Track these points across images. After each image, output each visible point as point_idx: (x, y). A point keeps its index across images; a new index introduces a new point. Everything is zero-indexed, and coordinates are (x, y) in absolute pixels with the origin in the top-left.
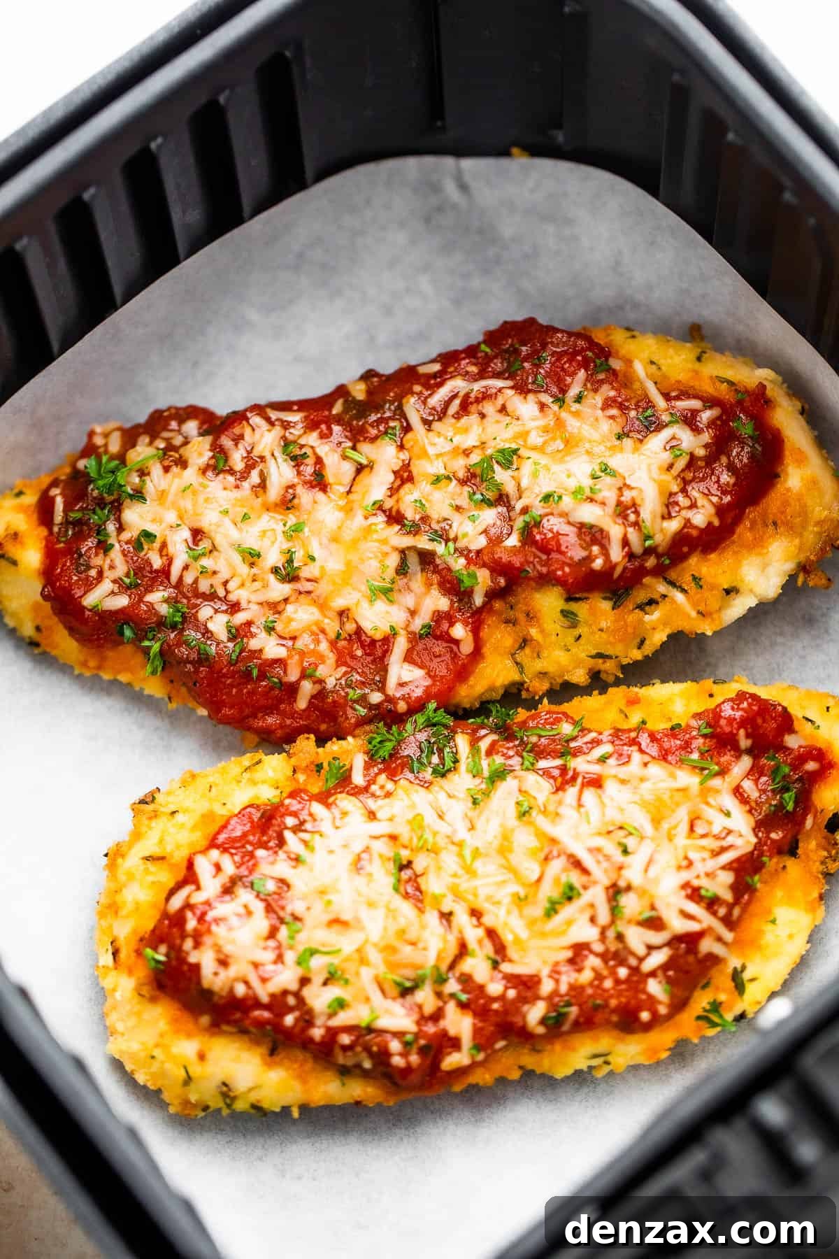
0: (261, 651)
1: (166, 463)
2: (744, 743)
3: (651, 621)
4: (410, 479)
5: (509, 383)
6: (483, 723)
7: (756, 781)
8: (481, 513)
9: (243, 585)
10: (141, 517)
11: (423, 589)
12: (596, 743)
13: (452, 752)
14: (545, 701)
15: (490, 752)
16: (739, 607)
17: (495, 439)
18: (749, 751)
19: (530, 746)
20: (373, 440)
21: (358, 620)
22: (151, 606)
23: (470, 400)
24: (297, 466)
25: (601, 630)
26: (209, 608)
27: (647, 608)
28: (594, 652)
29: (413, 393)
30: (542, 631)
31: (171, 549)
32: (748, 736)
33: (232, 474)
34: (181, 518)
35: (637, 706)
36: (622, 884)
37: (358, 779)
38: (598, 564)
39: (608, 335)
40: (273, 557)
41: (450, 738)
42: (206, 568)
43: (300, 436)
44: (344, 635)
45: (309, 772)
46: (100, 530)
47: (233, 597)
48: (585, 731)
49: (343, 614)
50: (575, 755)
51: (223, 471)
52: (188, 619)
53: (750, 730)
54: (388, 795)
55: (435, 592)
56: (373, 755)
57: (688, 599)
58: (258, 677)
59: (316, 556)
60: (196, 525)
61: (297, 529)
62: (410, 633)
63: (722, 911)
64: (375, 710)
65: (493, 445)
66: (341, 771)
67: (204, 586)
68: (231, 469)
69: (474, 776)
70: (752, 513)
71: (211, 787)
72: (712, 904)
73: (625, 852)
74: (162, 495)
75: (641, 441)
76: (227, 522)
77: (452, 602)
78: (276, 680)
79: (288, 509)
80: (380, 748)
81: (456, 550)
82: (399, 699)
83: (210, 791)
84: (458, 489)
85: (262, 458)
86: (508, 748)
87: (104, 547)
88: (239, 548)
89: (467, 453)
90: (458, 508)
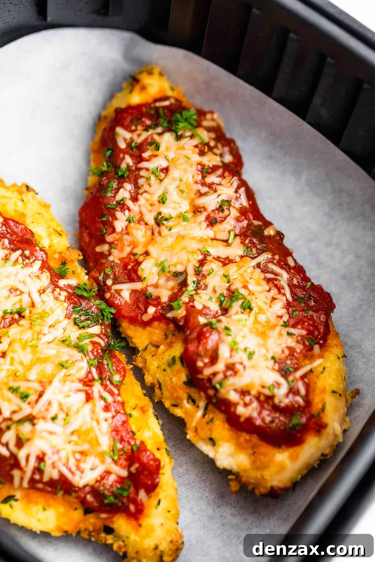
0: (116, 219)
1: (200, 146)
2: (133, 469)
3: (184, 404)
4: (225, 264)
5: (290, 299)
6: (109, 337)
7: (117, 482)
8: (214, 302)
9: (147, 200)
10: (168, 141)
11: (169, 287)
12: (112, 393)
13: (89, 325)
14: (132, 366)
15: (93, 343)
16: (206, 449)
17: (256, 298)
18: (130, 473)
19: (101, 361)
20: (243, 243)
21: (145, 261)
22: (123, 159)
23: (275, 281)
24: (217, 209)
25: (171, 379)
26: (131, 188)
27: (190, 401)
28: (161, 381)
29: (273, 255)
30: (164, 352)
31: (154, 159)
32: (137, 469)
33: (202, 178)
34: (172, 160)
35: (141, 412)
36: (35, 421)
37: (62, 283)
38: (200, 364)
39: (337, 346)
40: (166, 211)
41: (96, 322)
42: (150, 180)
43: (235, 207)
44: (137, 257)
45: (61, 259)
46: (157, 125)
47: (140, 197)
48: (117, 387)
49: (147, 253)
50: (102, 384)
51: (202, 172)
52: (122, 179)
53: (140, 469)
54: (57, 299)
55: (169, 293)
56: (78, 288)
57: (200, 419)
58: (102, 222)
59: (172, 231)
60: (170, 168)
61: (185, 219)
62: (146, 288)
63: (37, 477)
64: (104, 284)
65: (253, 298)
66: (63, 273)
67: (141, 181)
68: (205, 177)
69: (78, 338)
70: (255, 439)
71: (40, 214)
72: (38, 470)
73: (54, 419)
74: (183, 148)
75: (273, 369)
76: (177, 183)
77: (165, 303)
78: (104, 231)
79: (194, 212)
80: (82, 289)
81: (192, 295)
82: (110, 292)
83: (38, 214)
84: (225, 288)
85: (215, 191)
86: (97, 351)
87: (147, 129)
88: (165, 193)
89: (245, 287)
90: (215, 291)
